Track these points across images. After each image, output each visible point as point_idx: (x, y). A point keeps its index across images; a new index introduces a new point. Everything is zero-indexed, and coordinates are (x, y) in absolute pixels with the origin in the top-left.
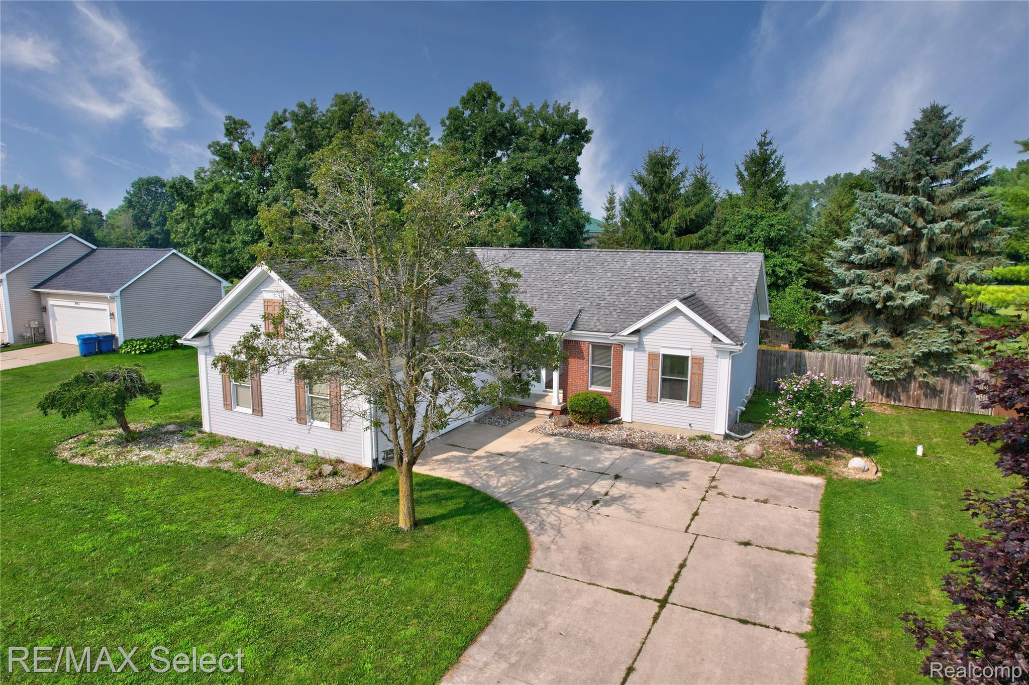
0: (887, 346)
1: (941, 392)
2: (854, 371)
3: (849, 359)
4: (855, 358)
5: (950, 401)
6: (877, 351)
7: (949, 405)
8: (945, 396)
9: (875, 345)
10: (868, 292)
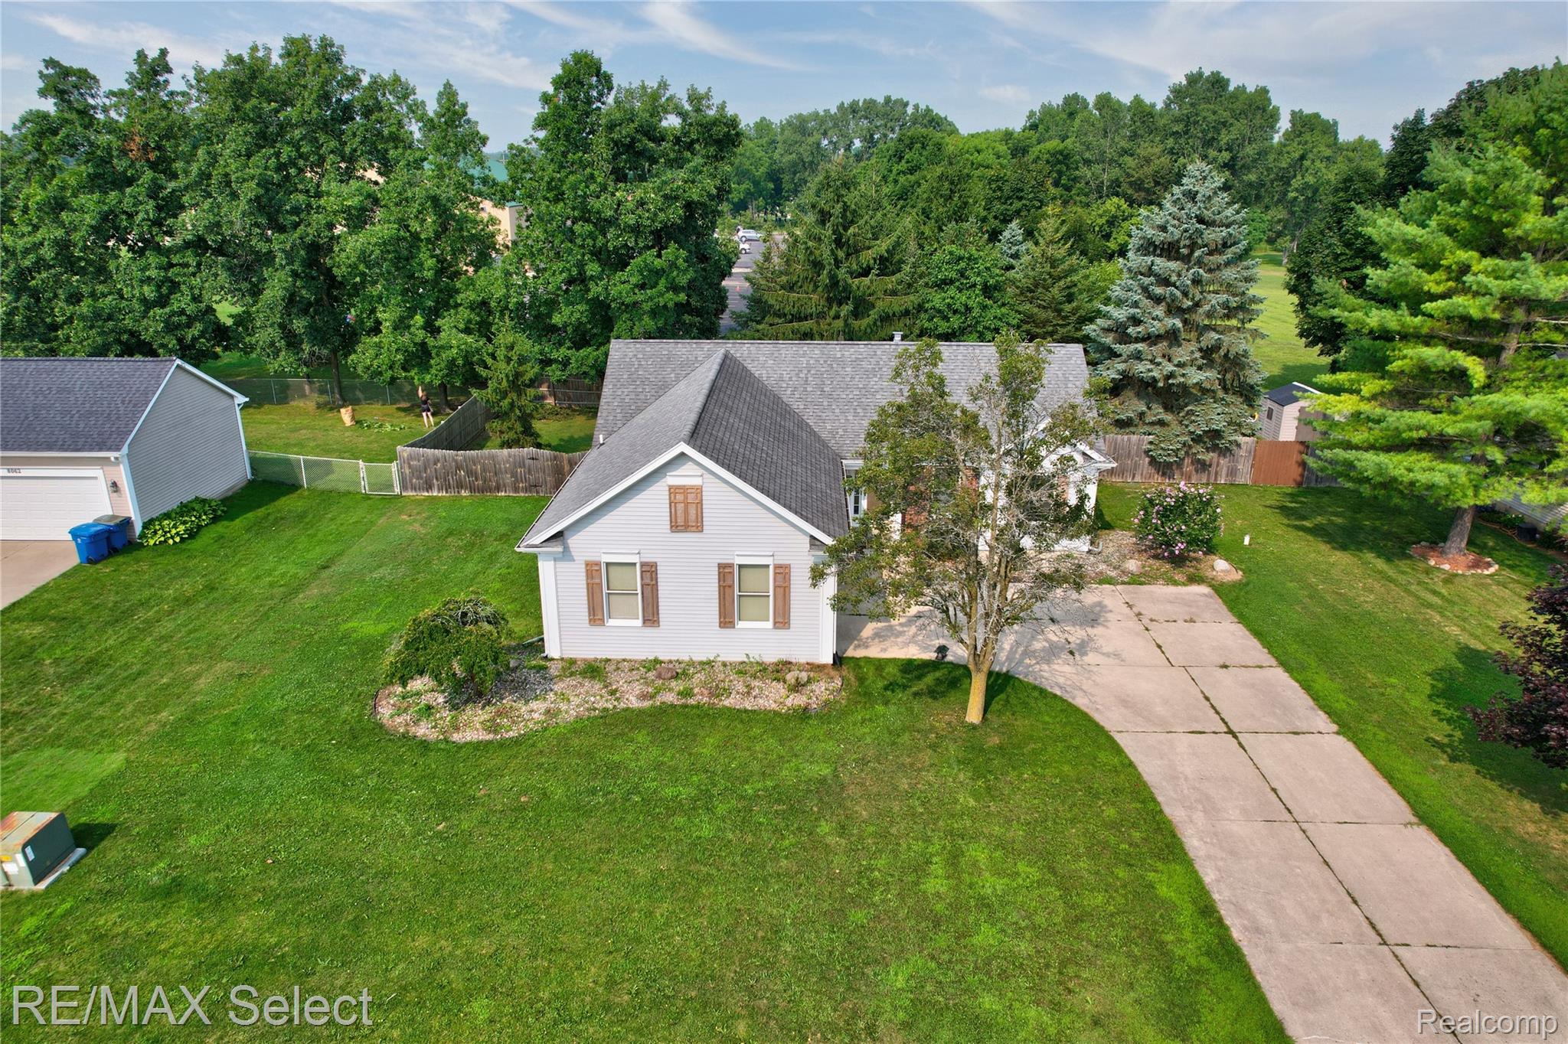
0: (1161, 423)
1: (1210, 466)
2: (1133, 452)
3: (1129, 440)
4: (1134, 438)
5: (1216, 473)
6: (1157, 429)
7: (1216, 479)
8: (1213, 470)
9: (1152, 424)
10: (1150, 370)
